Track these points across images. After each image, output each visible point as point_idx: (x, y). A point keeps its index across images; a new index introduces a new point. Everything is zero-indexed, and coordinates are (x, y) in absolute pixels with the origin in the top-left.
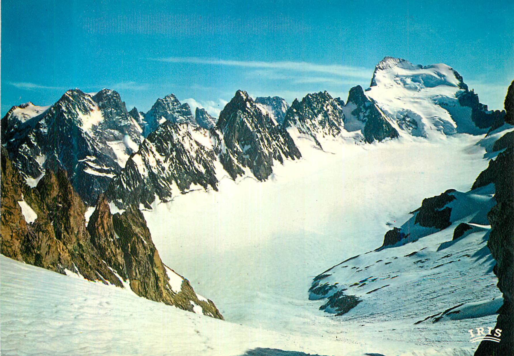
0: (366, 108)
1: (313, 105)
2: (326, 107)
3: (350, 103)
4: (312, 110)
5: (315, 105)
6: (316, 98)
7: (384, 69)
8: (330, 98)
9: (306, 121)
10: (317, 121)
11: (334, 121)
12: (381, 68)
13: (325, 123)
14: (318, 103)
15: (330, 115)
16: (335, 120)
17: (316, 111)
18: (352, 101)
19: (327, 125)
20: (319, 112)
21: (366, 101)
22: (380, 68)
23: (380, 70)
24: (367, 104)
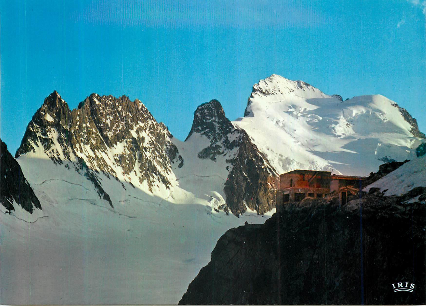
0: (230, 146)
1: (104, 120)
2: (137, 132)
3: (196, 134)
4: (101, 130)
5: (108, 122)
6: (114, 107)
7: (269, 94)
8: (149, 118)
9: (78, 146)
10: (111, 155)
11: (155, 163)
12: (264, 91)
13: (133, 163)
14: (115, 118)
15: (145, 148)
16: (159, 162)
17: (110, 134)
18: (198, 131)
19: (137, 167)
20: (119, 138)
21: (230, 131)
22: (261, 92)
23: (261, 95)
24: (232, 137)
